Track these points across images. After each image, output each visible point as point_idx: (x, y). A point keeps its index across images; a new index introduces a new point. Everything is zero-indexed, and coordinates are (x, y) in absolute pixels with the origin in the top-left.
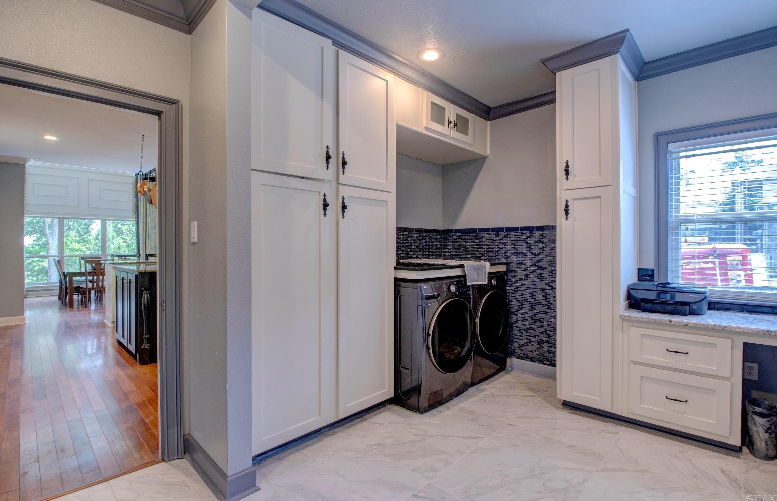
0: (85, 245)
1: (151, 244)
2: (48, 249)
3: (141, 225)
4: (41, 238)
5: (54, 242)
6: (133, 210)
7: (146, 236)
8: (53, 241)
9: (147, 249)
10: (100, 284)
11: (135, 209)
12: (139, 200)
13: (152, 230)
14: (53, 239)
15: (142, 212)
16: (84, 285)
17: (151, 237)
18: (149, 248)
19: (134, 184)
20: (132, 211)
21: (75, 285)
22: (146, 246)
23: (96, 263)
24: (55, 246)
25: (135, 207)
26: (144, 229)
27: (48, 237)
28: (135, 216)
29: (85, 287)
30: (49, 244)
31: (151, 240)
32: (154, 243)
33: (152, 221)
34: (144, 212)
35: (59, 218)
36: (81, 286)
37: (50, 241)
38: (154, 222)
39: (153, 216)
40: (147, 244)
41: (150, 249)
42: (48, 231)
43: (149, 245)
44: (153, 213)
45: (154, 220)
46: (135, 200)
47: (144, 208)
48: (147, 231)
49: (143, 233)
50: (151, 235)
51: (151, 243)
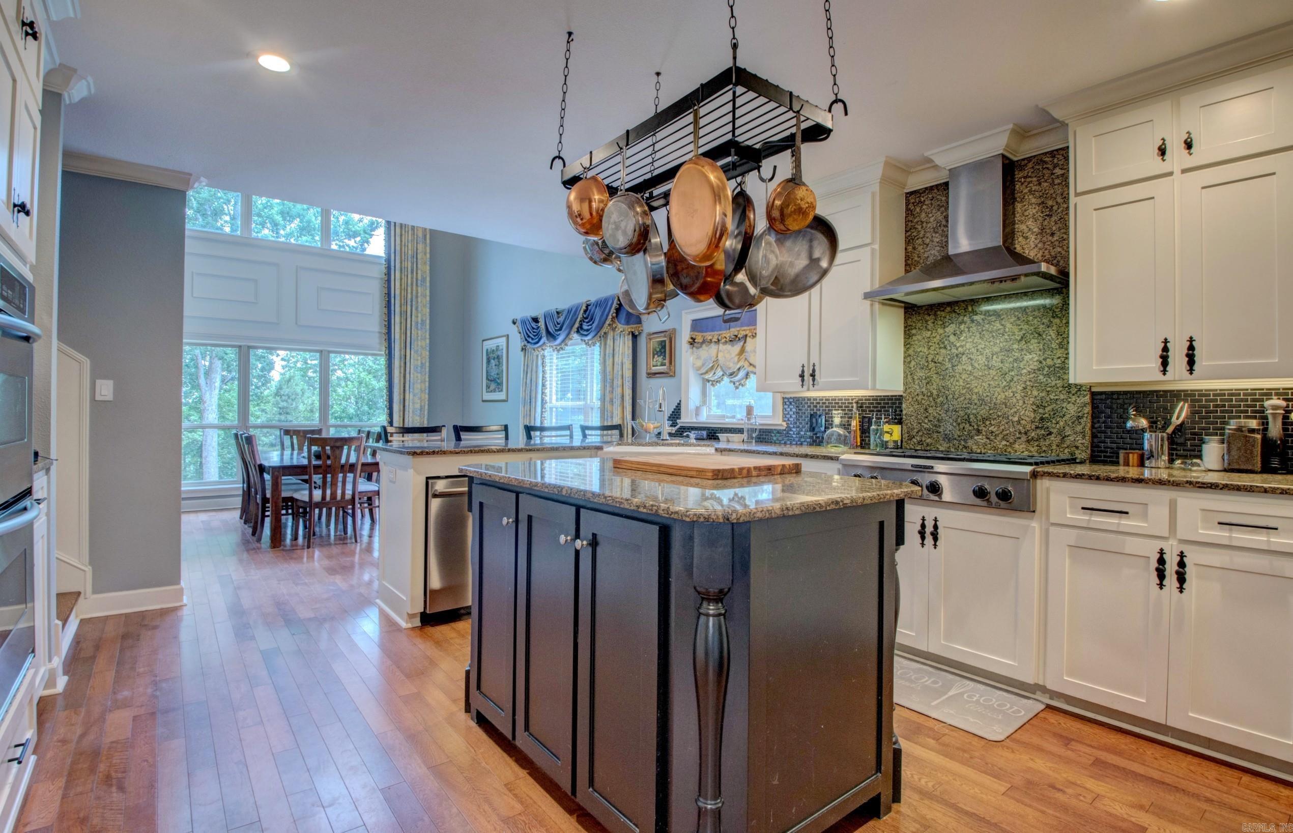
0: (258, 405)
1: (413, 403)
2: (201, 413)
3: (397, 363)
4: (191, 392)
5: (213, 400)
6: (380, 333)
7: (404, 387)
8: (211, 398)
9: (406, 412)
10: (339, 492)
11: (384, 330)
12: (393, 312)
13: (416, 374)
14: (211, 394)
15: (397, 336)
16: (304, 495)
17: (413, 389)
18: (411, 411)
19: (381, 279)
20: (377, 335)
21: (284, 494)
22: (404, 406)
23: (332, 444)
24: (214, 407)
25: (385, 325)
26: (400, 373)
27: (203, 390)
28: (385, 344)
29: (307, 499)
30: (205, 402)
31: (414, 395)
32: (419, 401)
33: (416, 355)
34: (401, 337)
35: (240, 347)
36: (297, 496)
37: (207, 397)
38: (419, 358)
39: (418, 345)
40: (407, 404)
41: (413, 412)
42: (202, 381)
43: (411, 404)
44: (417, 339)
45: (419, 353)
46: (385, 310)
47: (401, 329)
48: (407, 375)
49: (400, 380)
50: (414, 384)
51: (413, 400)
